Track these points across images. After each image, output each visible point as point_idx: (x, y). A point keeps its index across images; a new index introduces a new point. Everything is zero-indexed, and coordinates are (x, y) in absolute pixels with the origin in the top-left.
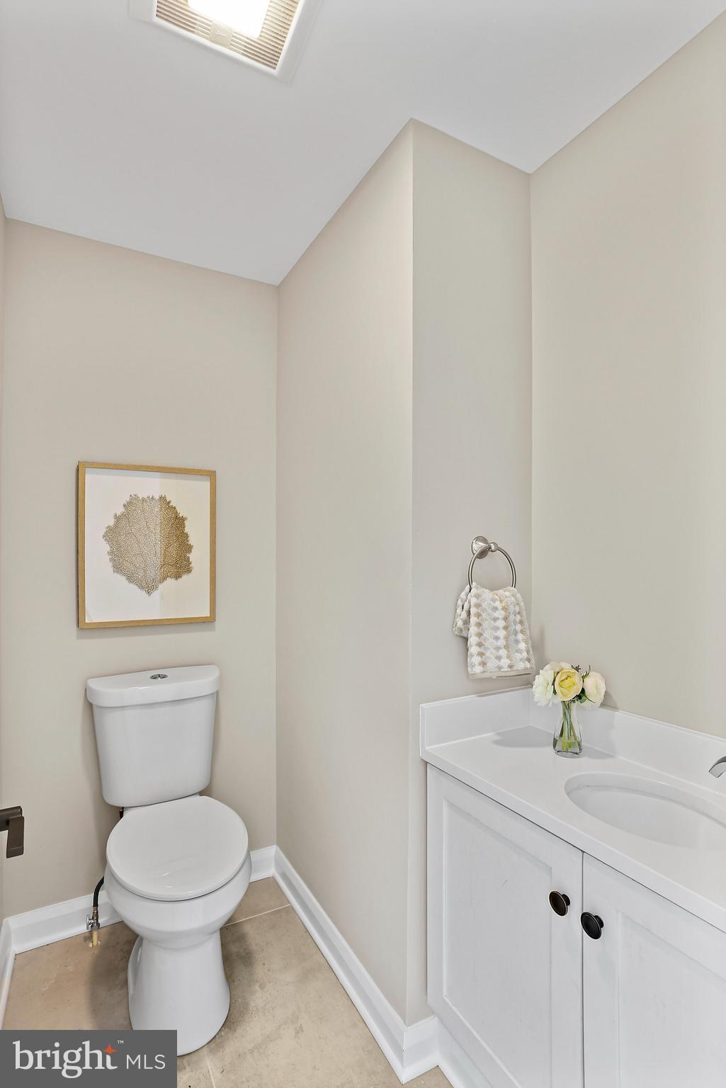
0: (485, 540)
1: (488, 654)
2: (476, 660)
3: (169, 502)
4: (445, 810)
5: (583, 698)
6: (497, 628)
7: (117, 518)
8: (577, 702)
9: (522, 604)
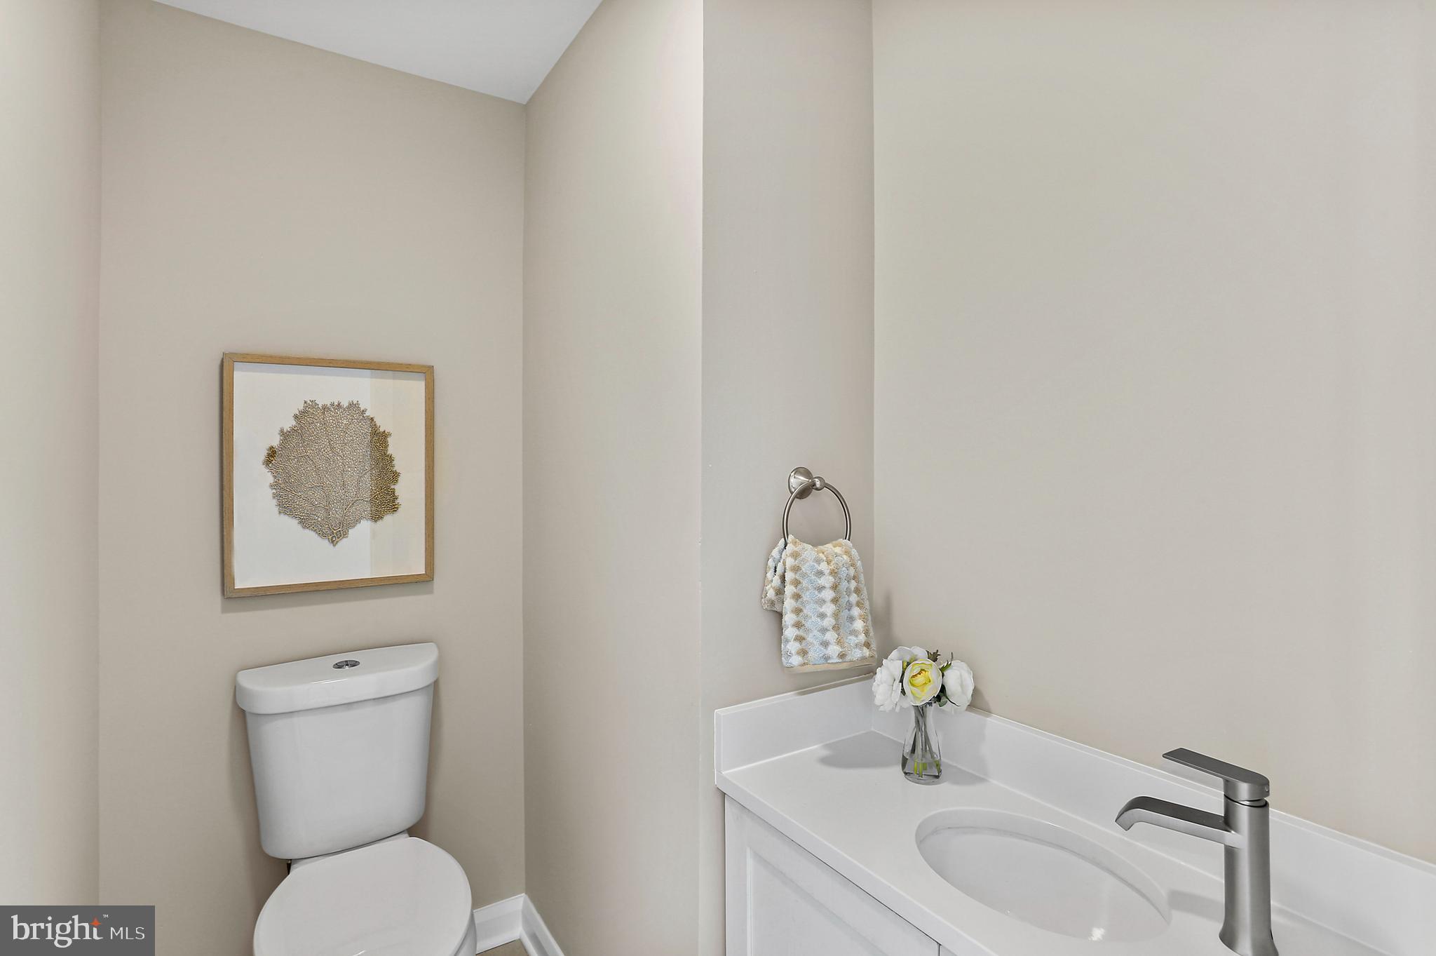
0: (807, 473)
1: (810, 638)
2: (793, 647)
3: (364, 411)
4: (750, 862)
5: (944, 699)
6: (822, 602)
7: (285, 435)
8: (934, 705)
9: (859, 563)
